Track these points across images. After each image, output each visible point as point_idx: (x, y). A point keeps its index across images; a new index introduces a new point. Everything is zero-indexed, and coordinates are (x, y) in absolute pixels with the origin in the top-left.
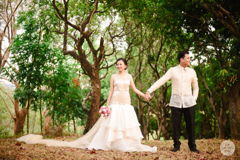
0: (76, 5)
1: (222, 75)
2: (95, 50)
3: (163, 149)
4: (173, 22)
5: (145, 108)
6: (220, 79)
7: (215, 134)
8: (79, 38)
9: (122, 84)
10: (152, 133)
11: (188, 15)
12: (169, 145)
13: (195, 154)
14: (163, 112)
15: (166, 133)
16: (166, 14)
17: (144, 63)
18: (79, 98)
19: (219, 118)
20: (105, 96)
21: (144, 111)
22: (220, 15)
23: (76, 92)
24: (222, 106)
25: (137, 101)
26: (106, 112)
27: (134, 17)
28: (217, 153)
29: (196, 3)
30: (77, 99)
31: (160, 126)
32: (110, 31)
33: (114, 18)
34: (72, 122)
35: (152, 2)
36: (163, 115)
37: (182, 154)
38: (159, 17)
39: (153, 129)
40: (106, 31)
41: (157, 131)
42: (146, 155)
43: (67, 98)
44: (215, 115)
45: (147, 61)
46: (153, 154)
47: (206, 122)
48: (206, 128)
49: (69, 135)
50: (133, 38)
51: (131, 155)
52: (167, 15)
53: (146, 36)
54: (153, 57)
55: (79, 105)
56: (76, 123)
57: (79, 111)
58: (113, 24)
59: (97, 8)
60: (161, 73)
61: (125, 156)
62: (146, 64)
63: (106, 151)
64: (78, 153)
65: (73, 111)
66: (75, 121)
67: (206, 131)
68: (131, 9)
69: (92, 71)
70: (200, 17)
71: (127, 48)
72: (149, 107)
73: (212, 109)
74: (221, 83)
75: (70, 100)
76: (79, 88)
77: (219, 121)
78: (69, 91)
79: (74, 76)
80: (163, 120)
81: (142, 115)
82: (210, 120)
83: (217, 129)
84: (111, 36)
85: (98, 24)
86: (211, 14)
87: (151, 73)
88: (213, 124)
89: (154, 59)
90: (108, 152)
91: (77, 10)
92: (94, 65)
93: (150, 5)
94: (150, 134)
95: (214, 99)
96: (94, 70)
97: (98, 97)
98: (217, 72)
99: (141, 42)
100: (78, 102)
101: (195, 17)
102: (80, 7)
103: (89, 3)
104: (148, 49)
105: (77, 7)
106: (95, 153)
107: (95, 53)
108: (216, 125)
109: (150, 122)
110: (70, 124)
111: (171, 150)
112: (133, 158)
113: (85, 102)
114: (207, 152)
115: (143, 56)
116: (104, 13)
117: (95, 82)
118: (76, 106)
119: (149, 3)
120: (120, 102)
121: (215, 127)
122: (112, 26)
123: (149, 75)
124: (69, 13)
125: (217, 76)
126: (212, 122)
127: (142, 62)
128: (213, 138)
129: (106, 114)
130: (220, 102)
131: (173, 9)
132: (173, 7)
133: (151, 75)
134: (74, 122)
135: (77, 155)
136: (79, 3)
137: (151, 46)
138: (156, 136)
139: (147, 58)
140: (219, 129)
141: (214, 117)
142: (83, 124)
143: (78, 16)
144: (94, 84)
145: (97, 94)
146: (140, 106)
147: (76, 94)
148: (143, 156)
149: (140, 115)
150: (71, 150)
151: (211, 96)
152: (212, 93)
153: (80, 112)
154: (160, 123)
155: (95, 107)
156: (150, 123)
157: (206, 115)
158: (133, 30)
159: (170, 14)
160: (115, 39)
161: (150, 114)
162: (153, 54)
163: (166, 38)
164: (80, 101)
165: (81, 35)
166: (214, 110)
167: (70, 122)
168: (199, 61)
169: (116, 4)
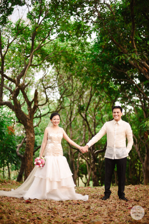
0: (12, 58)
1: (147, 125)
2: (30, 102)
3: (93, 197)
4: (101, 75)
5: (76, 154)
6: (145, 129)
7: (140, 178)
8: (15, 90)
9: (56, 137)
10: (82, 177)
11: (115, 69)
12: (99, 193)
13: (123, 202)
14: (92, 158)
15: (95, 178)
16: (96, 68)
17: (74, 112)
18: (14, 145)
19: (144, 164)
20: (38, 143)
21: (75, 156)
22: (145, 70)
23: (11, 139)
24: (146, 152)
25: (68, 148)
26: (41, 163)
27: (66, 70)
28: (144, 200)
29: (123, 60)
30: (11, 146)
31: (89, 171)
32: (43, 82)
33: (47, 71)
34: (6, 167)
35: (82, 57)
36: (92, 161)
37: (112, 202)
38: (89, 71)
39: (83, 173)
40: (40, 82)
41: (86, 175)
42: (78, 204)
43: (2, 145)
44: (140, 160)
45: (77, 111)
46: (85, 203)
47: (132, 167)
48: (132, 172)
49: (5, 182)
50: (64, 89)
51: (64, 204)
52: (96, 70)
53: (77, 88)
54: (83, 107)
55: (14, 151)
56: (10, 168)
57: (13, 157)
58: (46, 76)
59: (31, 62)
60: (91, 121)
61: (59, 206)
62: (77, 114)
63: (41, 200)
64: (14, 203)
65: (7, 157)
66: (10, 166)
67: (132, 175)
68: (63, 62)
69: (26, 121)
70: (126, 71)
71: (59, 98)
72: (79, 153)
73: (137, 154)
74: (146, 133)
75: (5, 146)
76: (13, 135)
77: (144, 166)
78: (4, 138)
79: (9, 124)
80: (93, 165)
81: (73, 161)
82: (136, 164)
83: (142, 173)
84: (44, 87)
85: (32, 76)
86: (137, 70)
87: (81, 121)
88: (138, 169)
89: (84, 109)
90: (42, 202)
91: (13, 63)
92: (29, 115)
93: (81, 59)
94: (80, 178)
95: (139, 145)
96: (28, 120)
97: (32, 145)
98: (143, 123)
99: (72, 93)
100: (12, 149)
101: (122, 71)
102: (16, 59)
103: (24, 57)
104: (78, 99)
105: (13, 60)
106: (30, 202)
107: (29, 104)
108: (141, 169)
109: (79, 166)
110: (4, 170)
111: (101, 198)
112: (66, 207)
113: (20, 149)
114: (134, 200)
115: (73, 106)
116: (38, 66)
117: (29, 131)
118: (11, 152)
119: (80, 57)
120: (54, 154)
121: (140, 171)
122: (46, 78)
123: (80, 123)
124: (5, 66)
125: (142, 126)
126: (137, 166)
127: (73, 112)
128: (139, 184)
129: (41, 165)
130: (145, 148)
131: (102, 63)
132: (102, 62)
133: (81, 123)
134: (8, 167)
135: (13, 205)
136: (15, 57)
137: (81, 97)
138: (85, 180)
139: (77, 108)
140: (144, 173)
141: (139, 162)
142: (16, 169)
143: (13, 68)
144: (28, 133)
145: (31, 142)
146: (71, 153)
147: (11, 141)
148: (76, 205)
149: (70, 161)
150: (7, 199)
151: (137, 143)
152: (138, 140)
153: (14, 159)
154: (89, 168)
155: (29, 155)
156: (80, 168)
157: (132, 160)
158: (65, 82)
159: (99, 69)
160: (48, 90)
161: (80, 159)
162: (84, 104)
163: (95, 89)
164: (14, 148)
165: (16, 87)
166: (139, 156)
167: (5, 168)
168: (126, 111)
169: (50, 58)
